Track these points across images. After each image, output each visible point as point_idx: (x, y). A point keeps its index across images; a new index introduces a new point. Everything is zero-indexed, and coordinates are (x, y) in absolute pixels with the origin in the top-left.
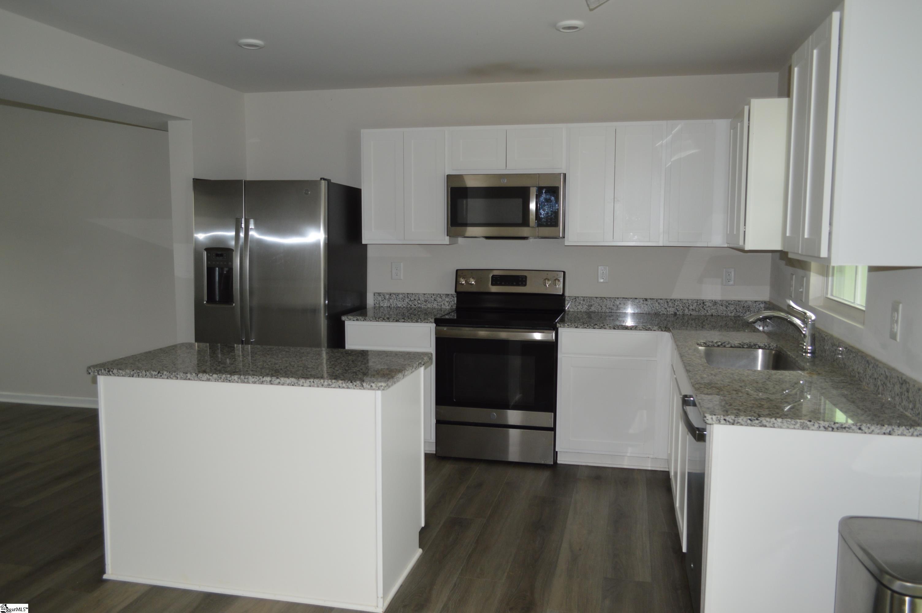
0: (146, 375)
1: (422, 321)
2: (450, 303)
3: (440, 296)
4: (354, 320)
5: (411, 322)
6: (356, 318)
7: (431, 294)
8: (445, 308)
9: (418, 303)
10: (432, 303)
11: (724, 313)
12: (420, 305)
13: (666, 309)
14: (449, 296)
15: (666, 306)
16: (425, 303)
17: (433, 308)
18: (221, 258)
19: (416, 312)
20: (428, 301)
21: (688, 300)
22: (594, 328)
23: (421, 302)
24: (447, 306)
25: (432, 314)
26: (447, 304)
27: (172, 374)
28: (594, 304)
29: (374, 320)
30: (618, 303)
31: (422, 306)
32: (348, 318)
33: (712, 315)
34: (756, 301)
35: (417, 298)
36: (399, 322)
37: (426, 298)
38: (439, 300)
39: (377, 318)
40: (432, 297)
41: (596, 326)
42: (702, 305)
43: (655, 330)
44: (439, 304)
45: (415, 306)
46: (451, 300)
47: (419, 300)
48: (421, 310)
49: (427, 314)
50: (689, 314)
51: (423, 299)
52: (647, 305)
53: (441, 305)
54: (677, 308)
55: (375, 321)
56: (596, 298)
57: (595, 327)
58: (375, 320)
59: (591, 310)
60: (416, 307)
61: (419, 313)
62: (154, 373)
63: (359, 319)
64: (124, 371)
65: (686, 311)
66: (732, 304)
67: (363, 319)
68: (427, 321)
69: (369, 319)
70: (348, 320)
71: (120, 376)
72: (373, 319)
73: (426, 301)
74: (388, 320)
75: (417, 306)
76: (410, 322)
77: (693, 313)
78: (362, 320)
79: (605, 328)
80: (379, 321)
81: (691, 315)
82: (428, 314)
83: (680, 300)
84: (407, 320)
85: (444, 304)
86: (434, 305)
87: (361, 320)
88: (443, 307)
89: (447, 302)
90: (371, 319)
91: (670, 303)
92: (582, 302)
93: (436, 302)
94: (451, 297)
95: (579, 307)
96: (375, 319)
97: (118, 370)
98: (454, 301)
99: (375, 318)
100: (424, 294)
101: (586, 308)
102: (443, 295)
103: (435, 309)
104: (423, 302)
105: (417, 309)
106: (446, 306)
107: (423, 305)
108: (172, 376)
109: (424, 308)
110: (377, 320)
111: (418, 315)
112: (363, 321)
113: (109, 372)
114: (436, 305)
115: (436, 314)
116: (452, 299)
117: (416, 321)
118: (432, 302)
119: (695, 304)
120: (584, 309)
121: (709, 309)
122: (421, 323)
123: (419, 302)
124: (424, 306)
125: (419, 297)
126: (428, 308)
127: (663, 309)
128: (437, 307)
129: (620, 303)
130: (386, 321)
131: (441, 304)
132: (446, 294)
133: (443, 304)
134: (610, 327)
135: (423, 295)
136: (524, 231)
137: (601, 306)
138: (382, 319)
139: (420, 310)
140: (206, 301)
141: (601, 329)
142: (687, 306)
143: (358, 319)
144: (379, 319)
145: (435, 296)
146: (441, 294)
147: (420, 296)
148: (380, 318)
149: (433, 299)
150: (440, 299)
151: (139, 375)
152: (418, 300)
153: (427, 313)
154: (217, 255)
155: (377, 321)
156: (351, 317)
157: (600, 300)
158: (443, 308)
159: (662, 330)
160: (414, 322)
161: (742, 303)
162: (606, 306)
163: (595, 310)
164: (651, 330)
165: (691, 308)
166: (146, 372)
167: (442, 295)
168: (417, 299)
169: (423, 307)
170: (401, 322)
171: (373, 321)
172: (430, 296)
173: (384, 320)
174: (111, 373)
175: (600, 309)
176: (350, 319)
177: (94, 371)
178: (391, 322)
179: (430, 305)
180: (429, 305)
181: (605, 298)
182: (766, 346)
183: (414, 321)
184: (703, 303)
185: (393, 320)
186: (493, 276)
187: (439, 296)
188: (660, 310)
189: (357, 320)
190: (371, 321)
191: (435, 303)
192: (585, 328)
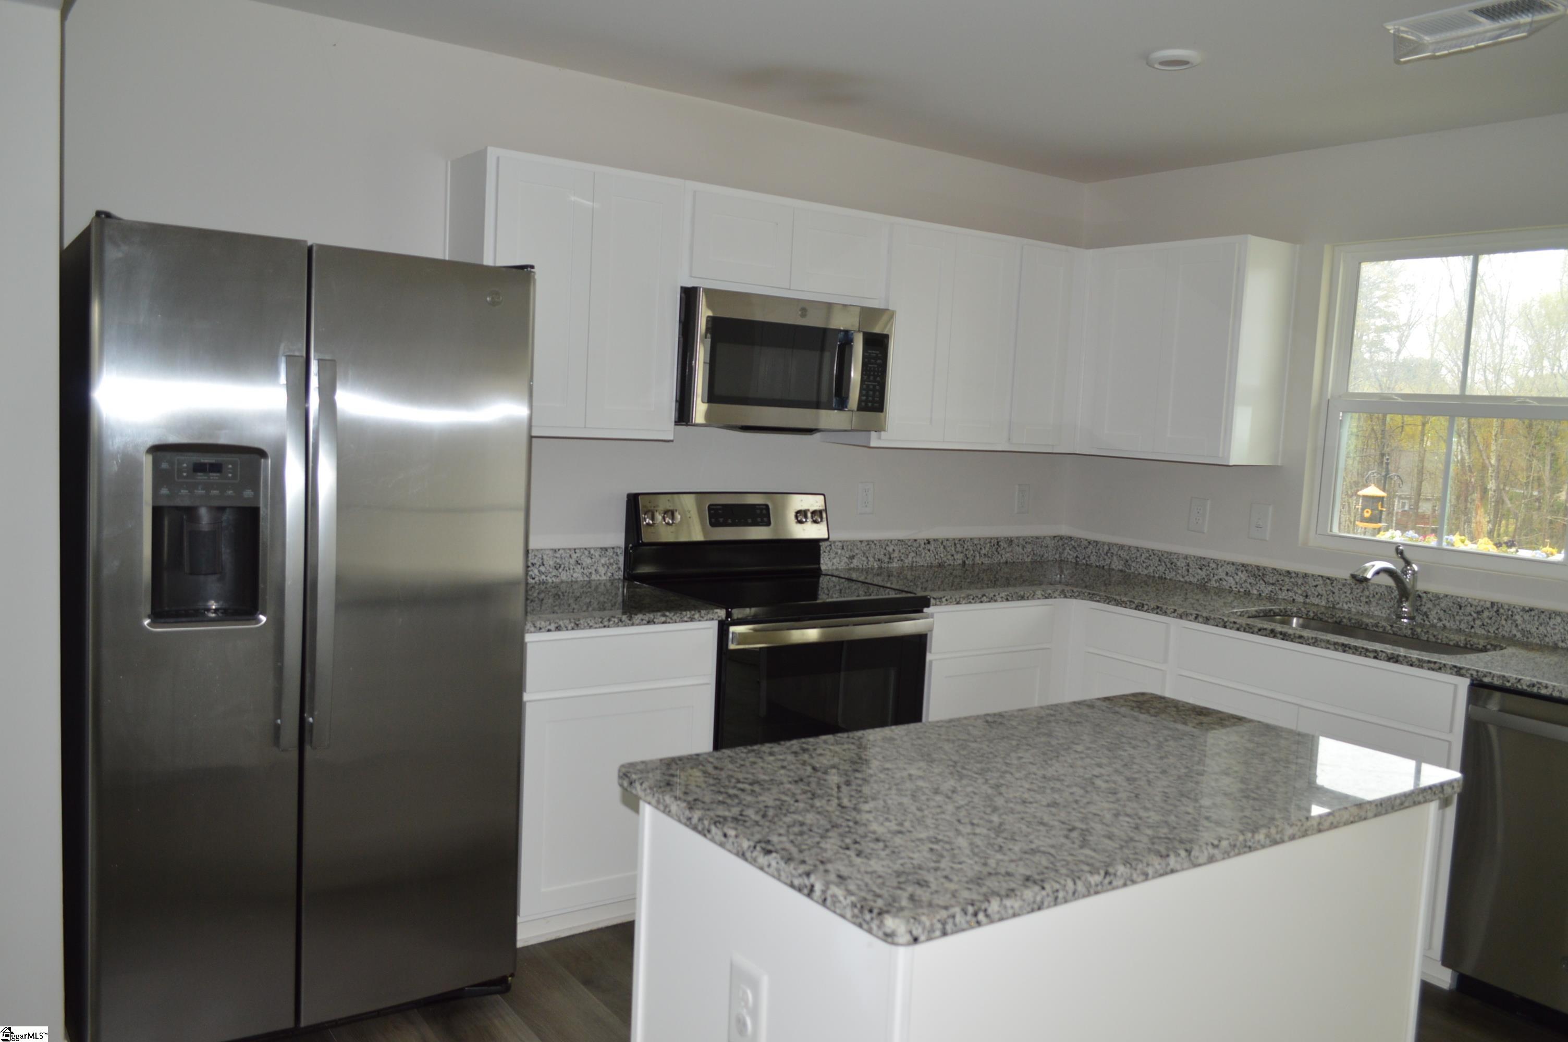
1: (702, 617)
2: (608, 567)
3: (590, 553)
4: (549, 630)
5: (679, 622)
6: (556, 625)
7: (570, 549)
8: (599, 580)
9: (539, 571)
10: (571, 571)
11: (1020, 557)
12: (543, 577)
13: (953, 556)
14: (607, 553)
15: (953, 552)
16: (555, 573)
17: (572, 581)
18: (214, 476)
19: (535, 595)
20: (562, 566)
21: (980, 539)
23: (548, 568)
24: (603, 575)
25: (571, 595)
26: (602, 570)
28: (857, 554)
29: (597, 626)
30: (891, 550)
31: (548, 578)
32: (535, 627)
33: (1006, 562)
34: (1055, 537)
35: (538, 561)
36: (654, 623)
37: (558, 561)
38: (587, 561)
39: (606, 619)
40: (570, 556)
42: (996, 546)
43: (1055, 598)
44: (585, 571)
45: (533, 579)
46: (612, 561)
47: (543, 565)
48: (546, 588)
49: (559, 596)
50: (980, 562)
51: (551, 563)
52: (929, 550)
53: (591, 573)
54: (967, 553)
55: (600, 627)
56: (861, 542)
57: (982, 600)
58: (601, 625)
59: (852, 566)
60: (536, 583)
61: (542, 596)
62: (1095, 879)
63: (562, 625)
65: (978, 560)
66: (1030, 543)
67: (573, 625)
69: (586, 624)
70: (534, 632)
72: (596, 623)
73: (557, 567)
74: (630, 623)
75: (537, 579)
76: (678, 620)
77: (986, 561)
78: (570, 628)
80: (609, 627)
81: (982, 563)
82: (562, 597)
83: (971, 539)
84: (671, 619)
85: (596, 570)
86: (575, 575)
87: (566, 627)
88: (594, 577)
89: (603, 565)
90: (591, 624)
91: (958, 546)
92: (839, 551)
93: (579, 567)
94: (611, 554)
95: (835, 561)
96: (601, 622)
98: (617, 564)
99: (600, 620)
100: (555, 551)
101: (846, 562)
102: (596, 549)
103: (576, 582)
104: (551, 570)
105: (537, 587)
106: (600, 576)
107: (550, 575)
109: (553, 582)
110: (606, 623)
111: (539, 599)
112: (573, 629)
114: (579, 575)
115: (578, 594)
116: (612, 558)
117: (690, 618)
118: (572, 567)
119: (988, 545)
120: (842, 563)
121: (1003, 552)
122: (700, 621)
123: (542, 569)
124: (553, 579)
125: (542, 559)
126: (562, 582)
127: (949, 557)
128: (582, 579)
129: (894, 550)
130: (625, 626)
131: (590, 571)
132: (601, 548)
133: (594, 572)
135: (551, 553)
137: (867, 558)
138: (616, 620)
139: (543, 587)
140: (149, 617)
142: (979, 547)
143: (560, 626)
144: (609, 620)
145: (577, 555)
146: (591, 548)
147: (545, 557)
148: (613, 619)
149: (572, 561)
150: (589, 561)
152: (540, 566)
153: (560, 593)
154: (199, 468)
155: (605, 627)
156: (543, 623)
157: (866, 546)
158: (594, 580)
160: (686, 621)
161: (1040, 540)
162: (874, 557)
163: (859, 564)
165: (983, 552)
167: (592, 552)
168: (538, 564)
169: (550, 581)
170: (658, 623)
171: (596, 628)
172: (568, 555)
173: (620, 623)
175: (865, 563)
176: (540, 629)
178: (637, 625)
179: (567, 576)
180: (564, 576)
181: (873, 542)
183: (685, 619)
184: (998, 542)
185: (642, 620)
186: (709, 506)
187: (586, 553)
188: (945, 559)
189: (558, 628)
190: (591, 627)
191: (576, 570)
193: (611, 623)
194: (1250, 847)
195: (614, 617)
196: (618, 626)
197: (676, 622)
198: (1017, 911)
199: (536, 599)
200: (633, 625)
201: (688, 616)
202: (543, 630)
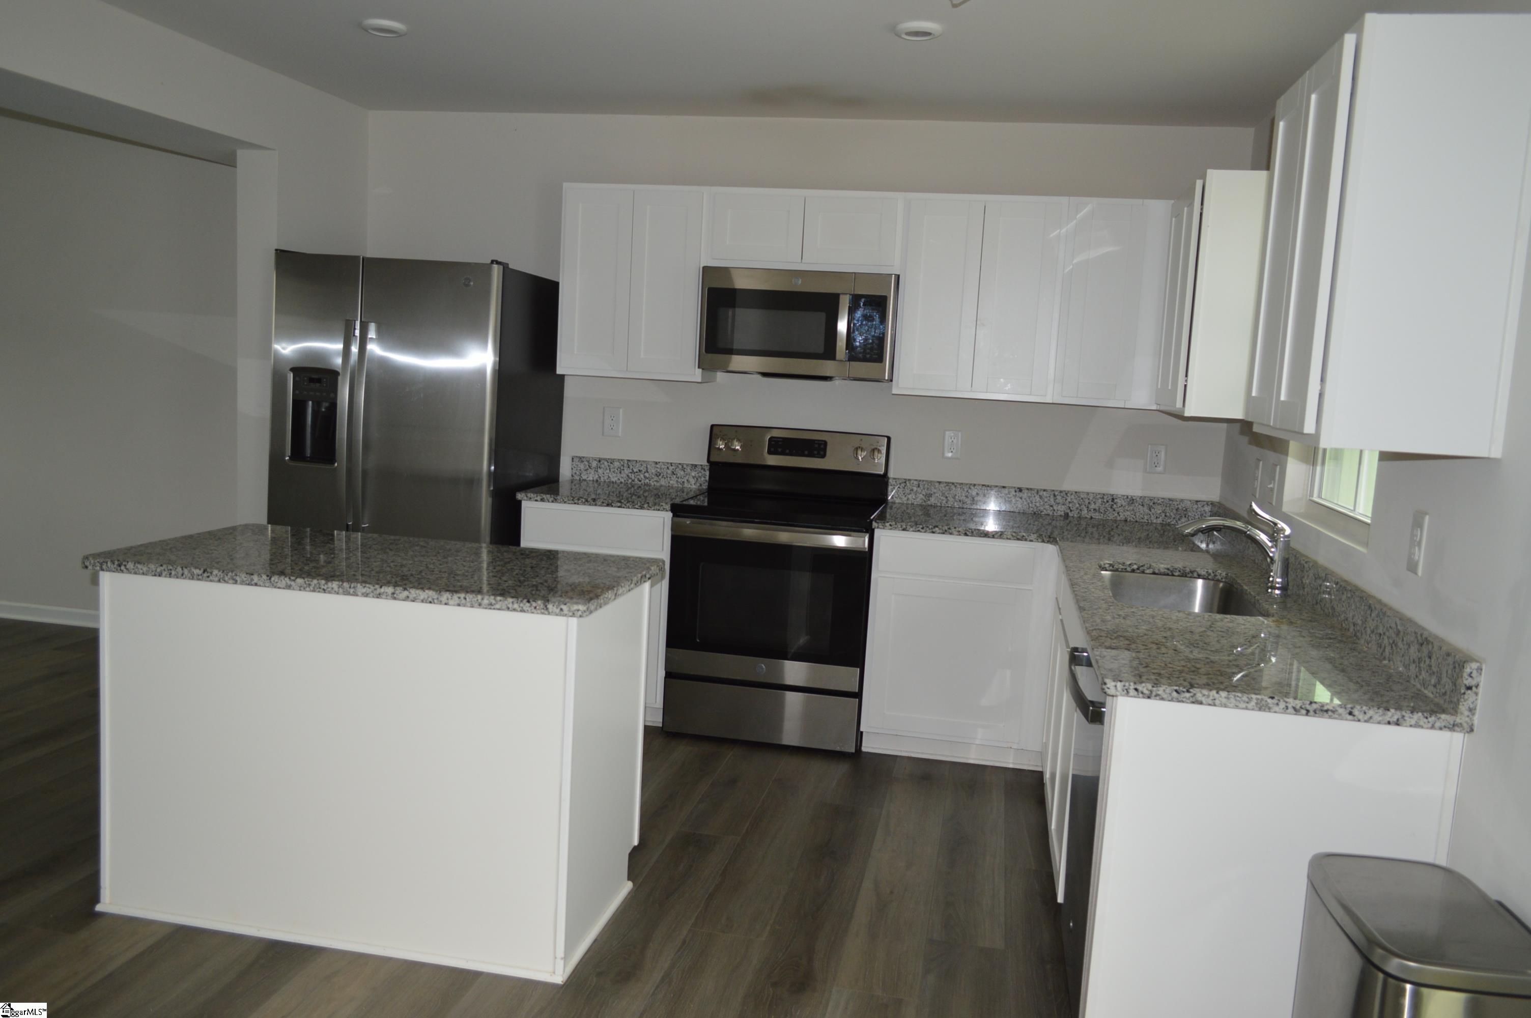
0: (182, 575)
1: (651, 507)
2: (697, 479)
3: (683, 467)
4: (536, 501)
5: (632, 508)
6: (541, 497)
7: (668, 463)
8: (690, 488)
9: (645, 477)
10: (669, 479)
11: (1146, 517)
12: (647, 481)
13: (1052, 506)
14: (697, 469)
15: (1052, 501)
16: (656, 478)
17: (669, 486)
18: (318, 385)
19: (641, 492)
20: (662, 474)
21: (1088, 494)
22: (933, 532)
23: (651, 475)
24: (693, 485)
25: (668, 496)
26: (693, 481)
27: (227, 575)
28: (934, 493)
29: (570, 502)
30: (974, 493)
31: (651, 482)
32: (527, 497)
33: (1126, 521)
34: (1197, 501)
35: (643, 469)
36: (612, 506)
37: (658, 470)
38: (680, 473)
39: (576, 498)
40: (668, 468)
41: (937, 529)
42: (1110, 503)
43: (1031, 541)
44: (679, 480)
45: (640, 481)
46: (700, 474)
47: (648, 472)
48: (649, 489)
49: (659, 496)
50: (1089, 517)
51: (653, 471)
52: (1021, 498)
53: (683, 482)
54: (1071, 505)
55: (572, 504)
56: (940, 482)
57: (934, 530)
58: (572, 502)
59: (929, 503)
60: (642, 484)
61: (646, 494)
62: (197, 571)
63: (545, 498)
64: (145, 565)
65: (1085, 512)
66: (1159, 504)
67: (552, 499)
68: (658, 508)
69: (562, 500)
70: (527, 500)
71: (139, 574)
72: (569, 500)
73: (658, 475)
74: (594, 503)
75: (643, 481)
76: (630, 507)
77: (1096, 516)
78: (550, 501)
79: (951, 534)
80: (578, 504)
81: (1092, 518)
82: (661, 497)
83: (1076, 492)
84: (626, 505)
85: (687, 480)
86: (671, 482)
87: (548, 500)
88: (686, 485)
89: (693, 477)
90: (565, 500)
91: (1059, 498)
92: (915, 489)
93: (675, 476)
94: (700, 470)
95: (910, 496)
96: (573, 500)
97: (135, 563)
98: (704, 477)
99: (572, 499)
100: (656, 463)
101: (922, 499)
102: (687, 465)
103: (672, 488)
104: (653, 476)
105: (642, 487)
106: (691, 485)
107: (652, 480)
108: (226, 579)
109: (654, 485)
110: (576, 501)
111: (644, 496)
112: (552, 502)
113: (120, 566)
114: (675, 483)
115: (673, 497)
116: (701, 472)
117: (640, 506)
118: (669, 476)
119: (1100, 500)
120: (918, 500)
121: (1121, 509)
122: (648, 509)
123: (647, 475)
124: (655, 483)
125: (647, 468)
126: (661, 486)
127: (1047, 507)
128: (676, 485)
129: (977, 494)
130: (590, 505)
131: (683, 480)
132: (692, 465)
133: (686, 481)
134: (959, 531)
135: (653, 465)
136: (827, 367)
137: (946, 497)
138: (584, 501)
139: (647, 488)
140: (289, 457)
141: (943, 533)
142: (1087, 501)
143: (544, 498)
144: (578, 500)
145: (673, 467)
146: (683, 464)
147: (648, 466)
148: (581, 499)
149: (669, 472)
150: (682, 473)
151: (170, 574)
152: (645, 472)
153: (660, 494)
154: (312, 380)
155: (575, 503)
156: (532, 495)
157: (945, 487)
158: (686, 488)
159: (1043, 541)
160: (637, 509)
161: (1175, 503)
162: (954, 498)
163: (936, 502)
164: (1026, 540)
165: (1092, 506)
166: (182, 569)
167: (685, 466)
168: (644, 471)
169: (653, 484)
170: (615, 507)
171: (569, 503)
172: (666, 467)
173: (586, 503)
174: (123, 568)
175: (944, 502)
176: (530, 498)
177: (94, 563)
178: (599, 506)
179: (665, 482)
180: (663, 482)
181: (953, 484)
182: (1209, 574)
183: (637, 506)
184: (1113, 500)
185: (603, 503)
186: (770, 439)
187: (680, 467)
188: (1042, 508)
189: (542, 500)
190: (565, 502)
191: (672, 478)
192: (919, 531)
193: (580, 501)
194: (324, 590)
195: (582, 498)
196: (585, 505)
197: (629, 508)
198: (145, 572)
199: (642, 496)
200: (596, 505)
201: (639, 505)
202: (532, 499)
